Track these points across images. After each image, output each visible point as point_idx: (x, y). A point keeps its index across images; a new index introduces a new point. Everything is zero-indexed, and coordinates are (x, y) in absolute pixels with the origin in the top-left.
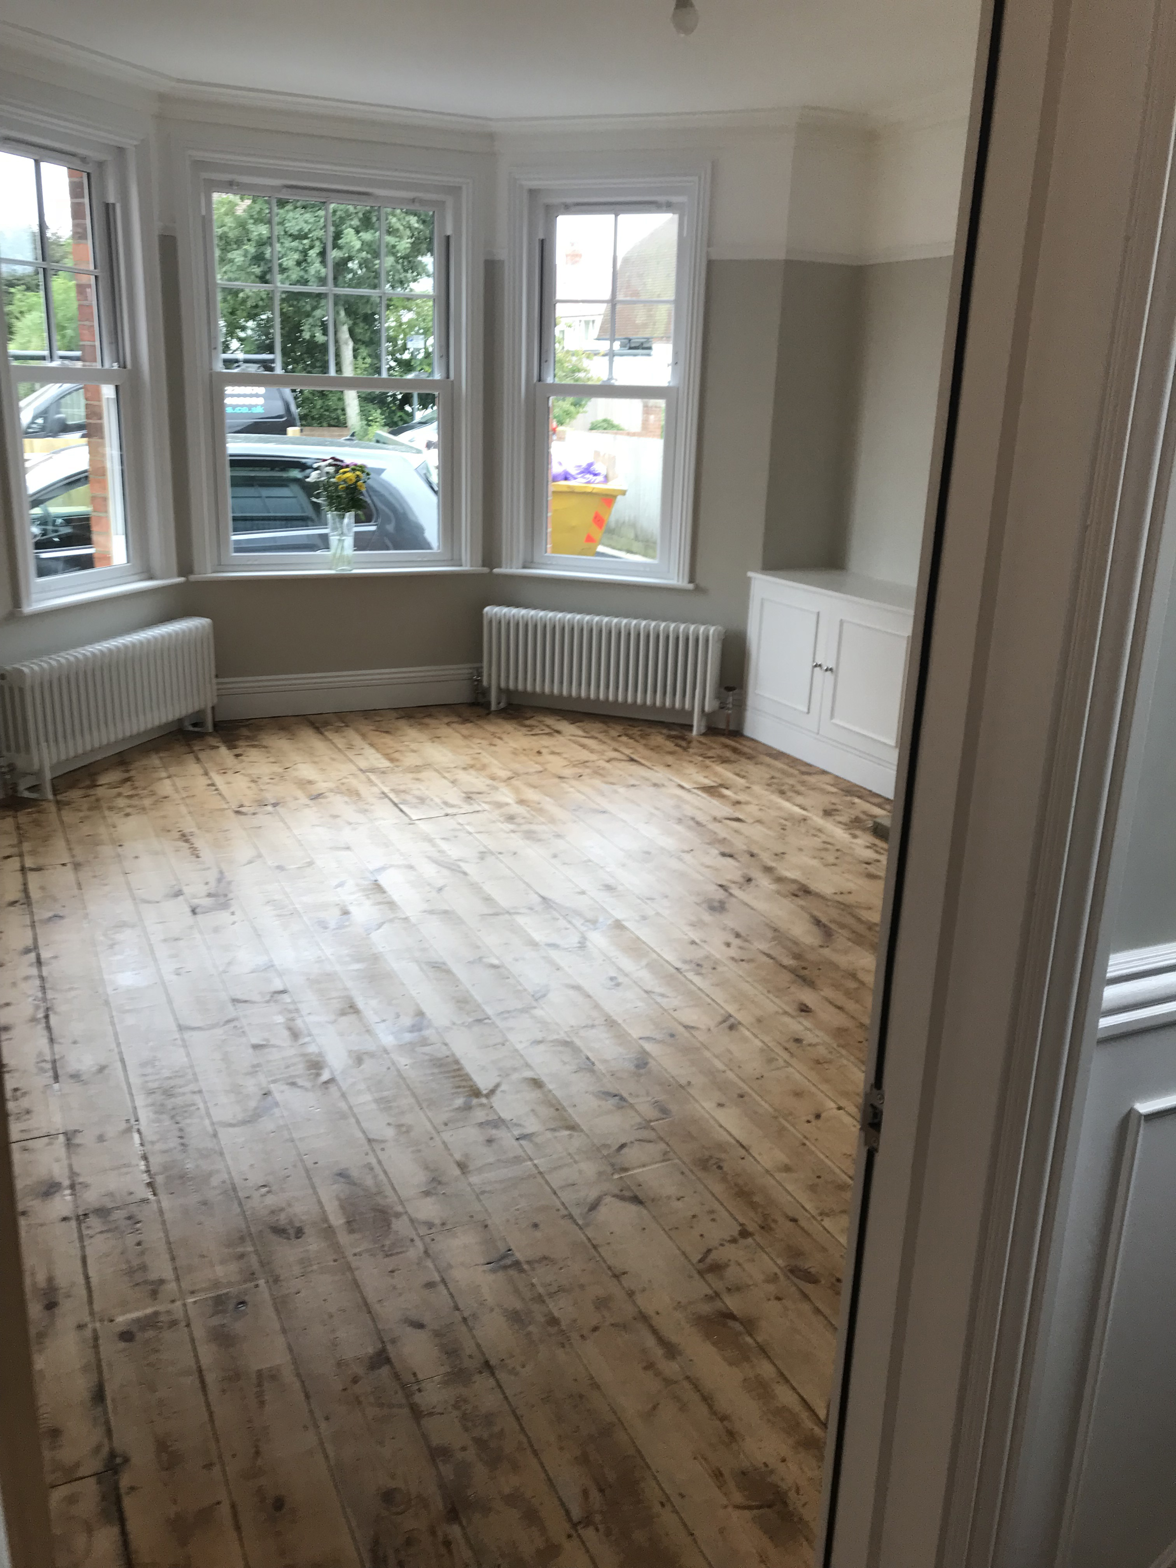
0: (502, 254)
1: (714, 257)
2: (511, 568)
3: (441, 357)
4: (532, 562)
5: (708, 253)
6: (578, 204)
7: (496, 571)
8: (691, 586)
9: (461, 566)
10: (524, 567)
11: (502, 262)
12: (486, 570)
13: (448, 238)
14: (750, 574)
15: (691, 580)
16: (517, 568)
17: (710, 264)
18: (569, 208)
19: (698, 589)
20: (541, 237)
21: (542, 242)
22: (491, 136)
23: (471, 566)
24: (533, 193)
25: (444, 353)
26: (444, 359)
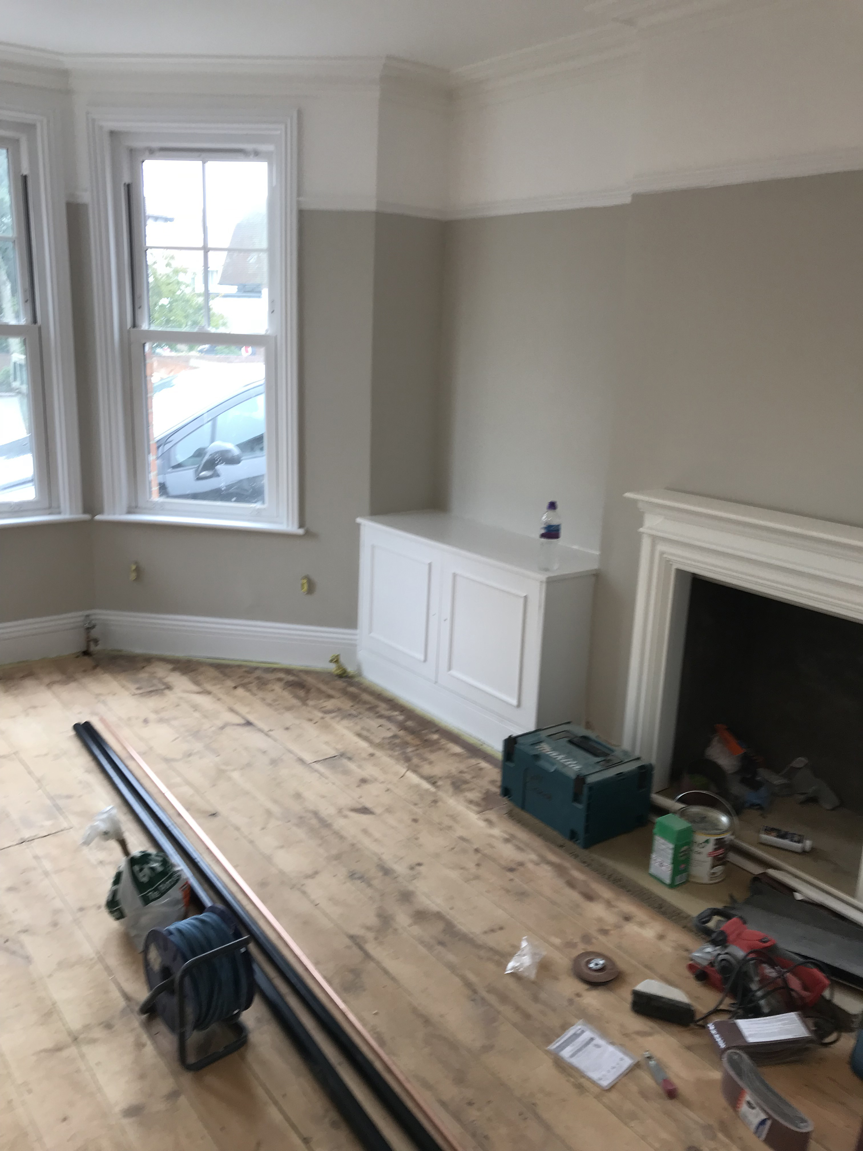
0: (85, 197)
1: (305, 207)
2: (114, 514)
3: (26, 301)
4: (136, 507)
5: (299, 203)
6: (163, 149)
7: (98, 517)
8: (301, 531)
9: (59, 513)
10: (129, 512)
11: (85, 206)
12: (87, 517)
13: (25, 178)
14: (359, 520)
15: (301, 525)
16: (121, 514)
17: (301, 213)
18: (153, 153)
19: (308, 534)
20: (126, 180)
21: (128, 187)
22: (64, 73)
23: (71, 513)
24: (113, 134)
25: (29, 297)
26: (29, 304)
